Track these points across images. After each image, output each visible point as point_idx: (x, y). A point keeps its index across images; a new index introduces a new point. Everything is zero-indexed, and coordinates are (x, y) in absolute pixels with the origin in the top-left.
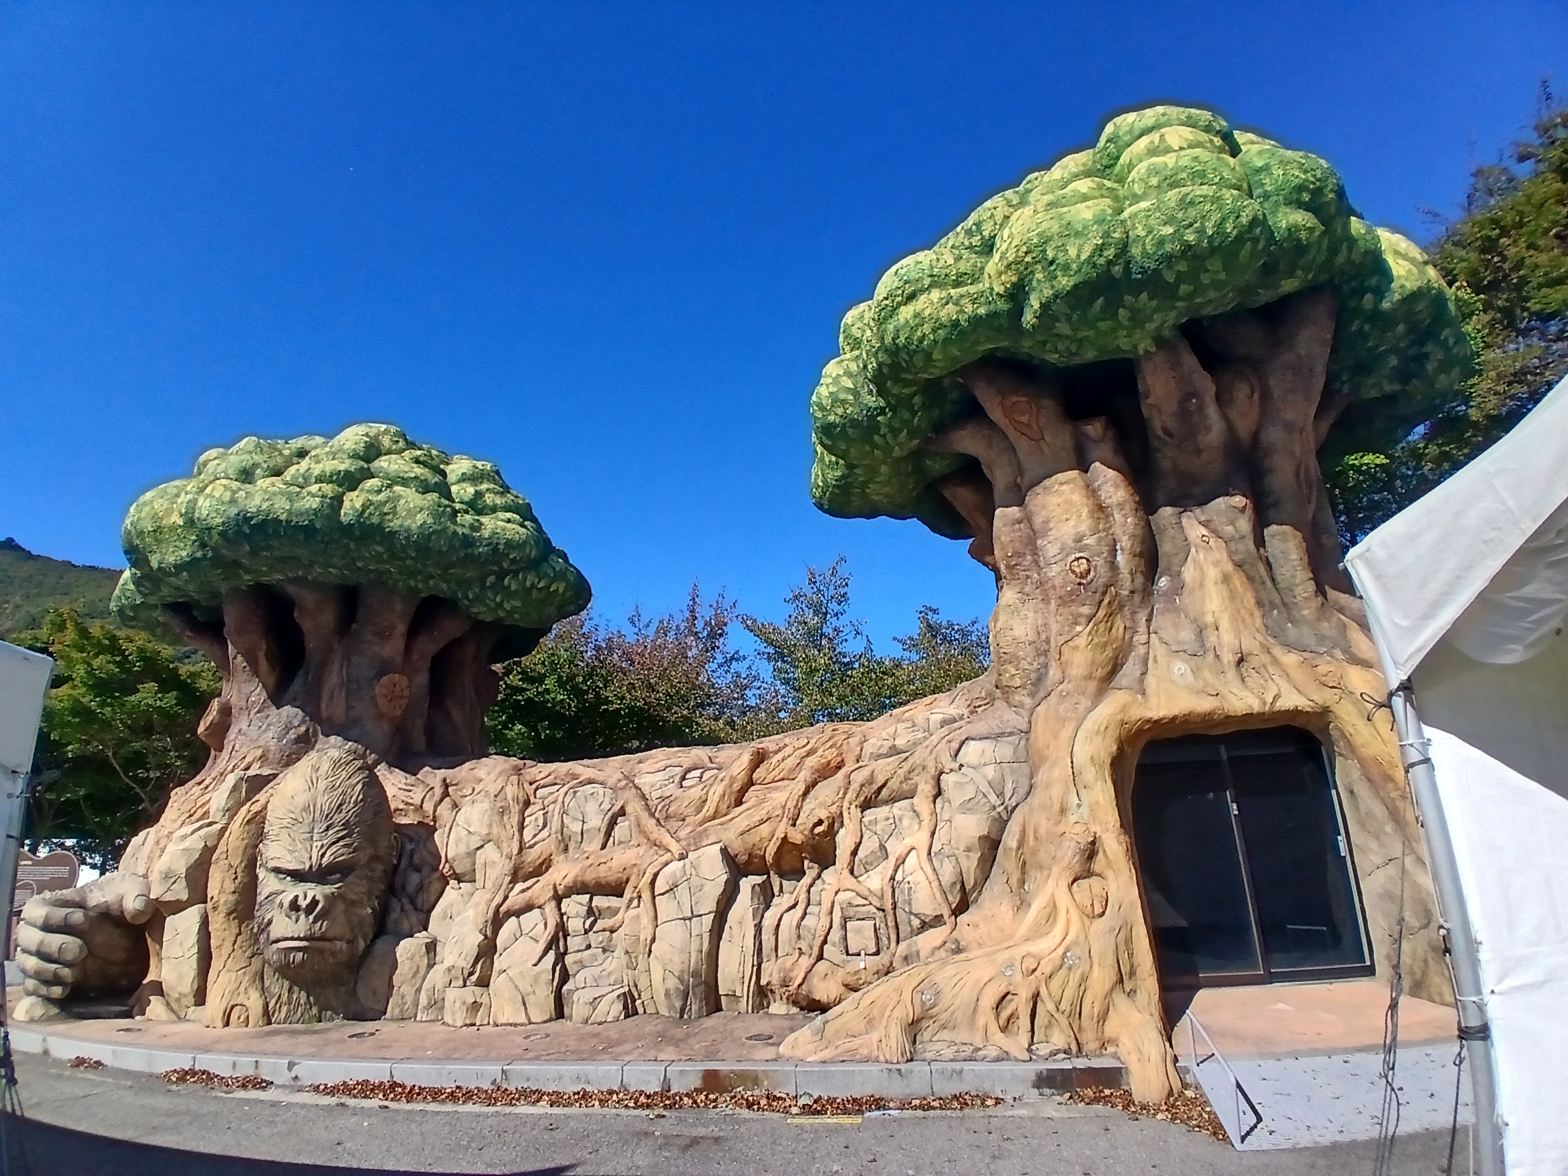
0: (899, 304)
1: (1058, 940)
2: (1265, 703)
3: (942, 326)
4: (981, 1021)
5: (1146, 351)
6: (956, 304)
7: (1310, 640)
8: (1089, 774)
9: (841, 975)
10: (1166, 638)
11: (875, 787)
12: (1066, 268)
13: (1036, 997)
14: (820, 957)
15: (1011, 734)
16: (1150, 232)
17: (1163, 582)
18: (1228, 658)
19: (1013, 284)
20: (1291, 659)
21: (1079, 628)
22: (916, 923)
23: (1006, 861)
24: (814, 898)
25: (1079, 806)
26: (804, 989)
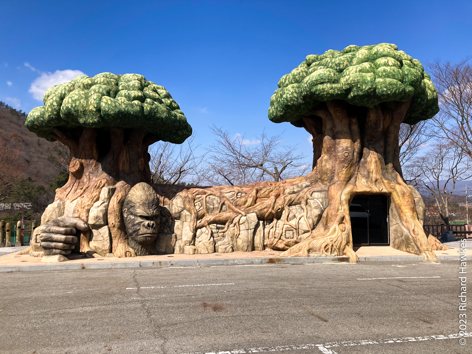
0: (318, 84)
1: (336, 235)
2: (379, 190)
3: (329, 94)
4: (322, 250)
5: (372, 108)
6: (334, 90)
7: (390, 178)
8: (344, 203)
9: (284, 242)
10: (361, 173)
11: (291, 201)
12: (362, 90)
13: (332, 245)
14: (280, 239)
15: (323, 191)
16: (381, 88)
17: (362, 160)
18: (374, 180)
19: (348, 88)
20: (386, 181)
21: (344, 169)
22: (303, 232)
23: (323, 220)
24: (277, 226)
25: (341, 209)
26: (276, 246)
